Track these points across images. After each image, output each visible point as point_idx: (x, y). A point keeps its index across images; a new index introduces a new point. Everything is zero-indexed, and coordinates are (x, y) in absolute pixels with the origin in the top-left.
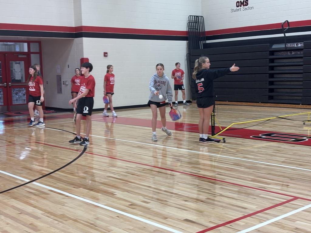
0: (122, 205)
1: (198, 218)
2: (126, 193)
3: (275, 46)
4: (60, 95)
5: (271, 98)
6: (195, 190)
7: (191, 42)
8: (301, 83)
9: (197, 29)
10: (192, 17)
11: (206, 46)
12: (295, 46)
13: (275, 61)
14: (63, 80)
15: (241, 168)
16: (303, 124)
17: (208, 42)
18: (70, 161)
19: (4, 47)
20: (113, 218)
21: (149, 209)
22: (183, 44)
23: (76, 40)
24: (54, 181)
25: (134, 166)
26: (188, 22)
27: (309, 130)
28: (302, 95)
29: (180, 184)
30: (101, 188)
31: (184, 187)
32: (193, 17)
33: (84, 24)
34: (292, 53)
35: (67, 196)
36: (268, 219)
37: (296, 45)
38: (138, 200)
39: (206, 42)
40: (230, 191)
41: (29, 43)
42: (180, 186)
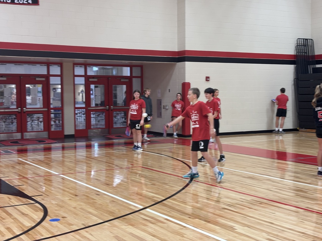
2: (246, 228)
4: (159, 119)
7: (299, 66)
9: (306, 53)
10: (300, 40)
11: (316, 70)
14: (163, 104)
18: (179, 188)
19: (102, 70)
22: (290, 68)
23: (179, 64)
24: (168, 210)
26: (296, 45)
29: (306, 222)
32: (302, 40)
33: (187, 48)
35: (185, 227)
38: (262, 237)
39: (315, 66)
41: (131, 67)
42: (306, 225)
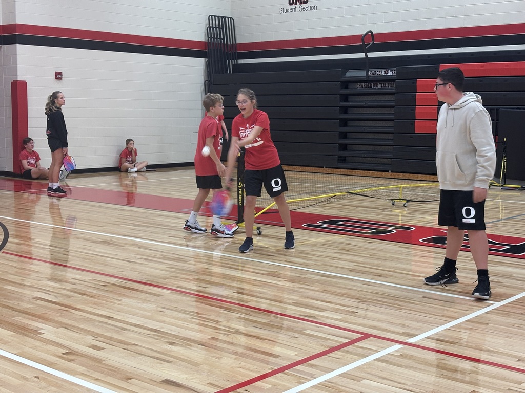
0: (51, 355)
1: (188, 378)
2: (62, 330)
3: (350, 74)
5: (343, 160)
6: (192, 323)
7: (211, 60)
8: (390, 136)
9: (223, 40)
10: (213, 17)
11: (238, 69)
12: (383, 75)
13: (351, 98)
15: (279, 281)
16: (391, 204)
17: (241, 62)
20: (27, 381)
21: (99, 361)
22: (198, 64)
23: (5, 48)
25: (88, 277)
26: (208, 26)
27: (400, 214)
28: (391, 156)
29: (167, 312)
30: (17, 321)
31: (174, 318)
32: (217, 18)
33: (20, 20)
34: (377, 86)
36: (314, 377)
37: (385, 73)
38: (83, 343)
39: (237, 62)
40: (255, 325)
42: (166, 316)
